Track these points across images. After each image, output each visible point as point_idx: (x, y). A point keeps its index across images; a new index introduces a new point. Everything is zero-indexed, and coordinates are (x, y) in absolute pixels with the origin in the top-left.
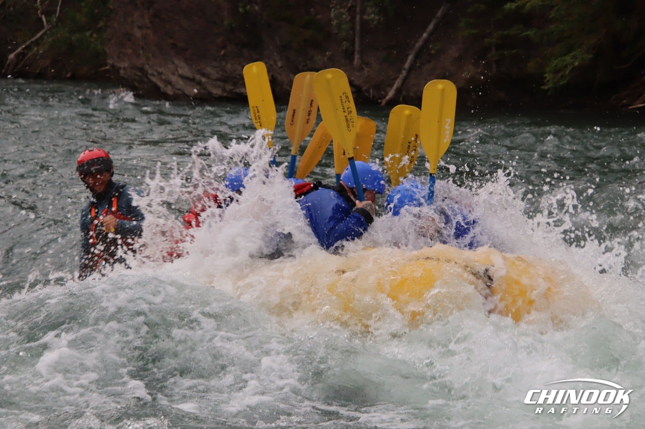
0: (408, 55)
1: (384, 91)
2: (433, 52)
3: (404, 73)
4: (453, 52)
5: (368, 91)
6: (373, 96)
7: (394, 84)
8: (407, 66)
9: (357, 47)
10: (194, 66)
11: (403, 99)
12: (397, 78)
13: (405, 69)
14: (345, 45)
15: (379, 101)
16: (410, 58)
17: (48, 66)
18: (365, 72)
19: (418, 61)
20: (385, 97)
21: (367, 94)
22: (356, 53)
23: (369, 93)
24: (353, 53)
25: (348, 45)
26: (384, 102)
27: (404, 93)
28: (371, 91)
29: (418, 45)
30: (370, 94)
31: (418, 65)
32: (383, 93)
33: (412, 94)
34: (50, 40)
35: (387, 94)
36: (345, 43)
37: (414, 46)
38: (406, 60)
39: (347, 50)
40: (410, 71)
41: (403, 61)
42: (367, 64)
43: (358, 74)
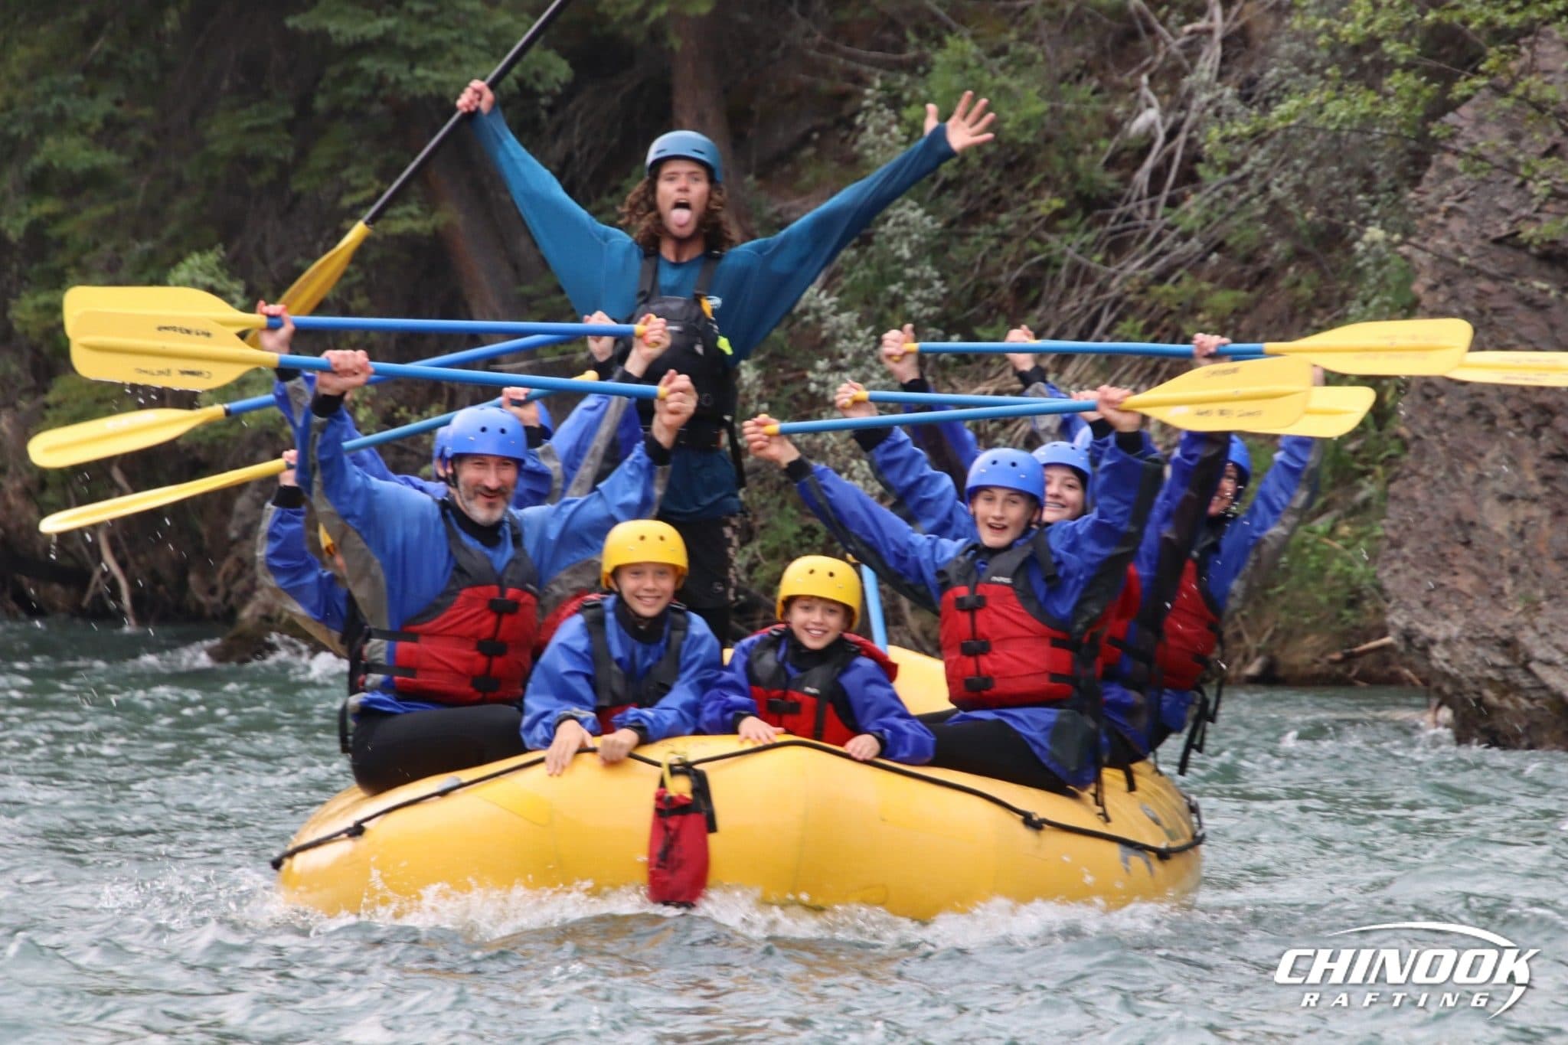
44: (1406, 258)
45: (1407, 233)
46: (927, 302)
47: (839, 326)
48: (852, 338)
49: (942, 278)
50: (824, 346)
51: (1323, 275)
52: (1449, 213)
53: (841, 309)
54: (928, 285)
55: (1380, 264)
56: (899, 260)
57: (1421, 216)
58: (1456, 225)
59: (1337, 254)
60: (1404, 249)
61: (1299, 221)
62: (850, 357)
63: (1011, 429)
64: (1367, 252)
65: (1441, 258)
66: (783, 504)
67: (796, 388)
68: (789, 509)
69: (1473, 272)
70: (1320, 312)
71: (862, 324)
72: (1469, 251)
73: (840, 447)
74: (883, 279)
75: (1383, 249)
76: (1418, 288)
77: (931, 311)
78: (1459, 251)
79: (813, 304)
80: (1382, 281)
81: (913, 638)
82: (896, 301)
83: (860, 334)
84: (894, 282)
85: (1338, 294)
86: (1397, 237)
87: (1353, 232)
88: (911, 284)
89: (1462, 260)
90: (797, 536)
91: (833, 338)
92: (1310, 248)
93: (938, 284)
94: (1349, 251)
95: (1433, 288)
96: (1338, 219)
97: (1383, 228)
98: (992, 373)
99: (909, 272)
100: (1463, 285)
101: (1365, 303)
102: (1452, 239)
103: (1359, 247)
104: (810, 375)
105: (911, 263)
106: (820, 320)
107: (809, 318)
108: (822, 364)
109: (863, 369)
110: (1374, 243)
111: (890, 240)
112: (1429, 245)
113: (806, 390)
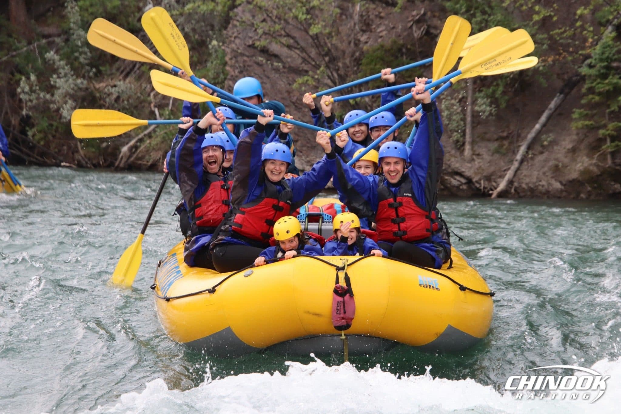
0: (520, 146)
1: (495, 182)
2: (545, 143)
3: (516, 165)
4: (567, 143)
5: (478, 182)
6: (484, 188)
7: (506, 174)
8: (519, 157)
9: (468, 138)
10: (303, 158)
11: (515, 190)
12: (509, 169)
13: (516, 160)
14: (456, 136)
15: (491, 192)
16: (523, 149)
17: (160, 158)
18: (476, 163)
19: (530, 152)
20: (496, 188)
21: (478, 186)
22: (467, 143)
23: (480, 184)
24: (464, 144)
25: (459, 136)
26: (495, 193)
27: (516, 184)
28: (482, 182)
29: (531, 135)
30: (480, 186)
31: (530, 156)
32: (494, 184)
33: (524, 186)
34: (162, 132)
35: (498, 185)
36: (455, 134)
37: (526, 137)
38: (518, 151)
39: (457, 141)
40: (522, 162)
41: (515, 153)
42: (478, 155)
43: (469, 165)
44: (224, 50)
45: (224, 43)
46: (85, 59)
47: (60, 65)
48: (64, 69)
49: (91, 52)
50: (55, 71)
51: (200, 55)
52: (235, 38)
53: (61, 60)
54: (85, 53)
55: (216, 51)
56: (77, 46)
57: (227, 38)
58: (237, 41)
59: (204, 48)
60: (223, 47)
61: (193, 39)
62: (63, 74)
63: (110, 96)
64: (212, 48)
65: (233, 50)
66: (43, 117)
67: (47, 83)
68: (46, 119)
69: (242, 55)
70: (199, 65)
71: (67, 65)
72: (241, 48)
73: (60, 101)
74: (73, 52)
75: (217, 47)
76: (227, 59)
77: (87, 61)
78: (238, 48)
79: (53, 58)
80: (217, 56)
81: (82, 157)
82: (77, 58)
83: (66, 67)
84: (76, 52)
85: (204, 60)
86: (221, 44)
87: (208, 42)
88: (81, 53)
89: (239, 51)
90: (47, 127)
91: (58, 68)
92: (196, 46)
93: (89, 54)
94: (207, 47)
95: (231, 59)
96: (204, 38)
97: (217, 41)
98: (105, 80)
99: (81, 50)
100: (240, 59)
101: (212, 63)
102: (236, 45)
103: (210, 47)
104: (51, 79)
105: (81, 47)
106: (54, 63)
107: (51, 62)
108: (55, 76)
109: (67, 78)
110: (214, 45)
111: (75, 40)
112: (230, 46)
113: (50, 84)
